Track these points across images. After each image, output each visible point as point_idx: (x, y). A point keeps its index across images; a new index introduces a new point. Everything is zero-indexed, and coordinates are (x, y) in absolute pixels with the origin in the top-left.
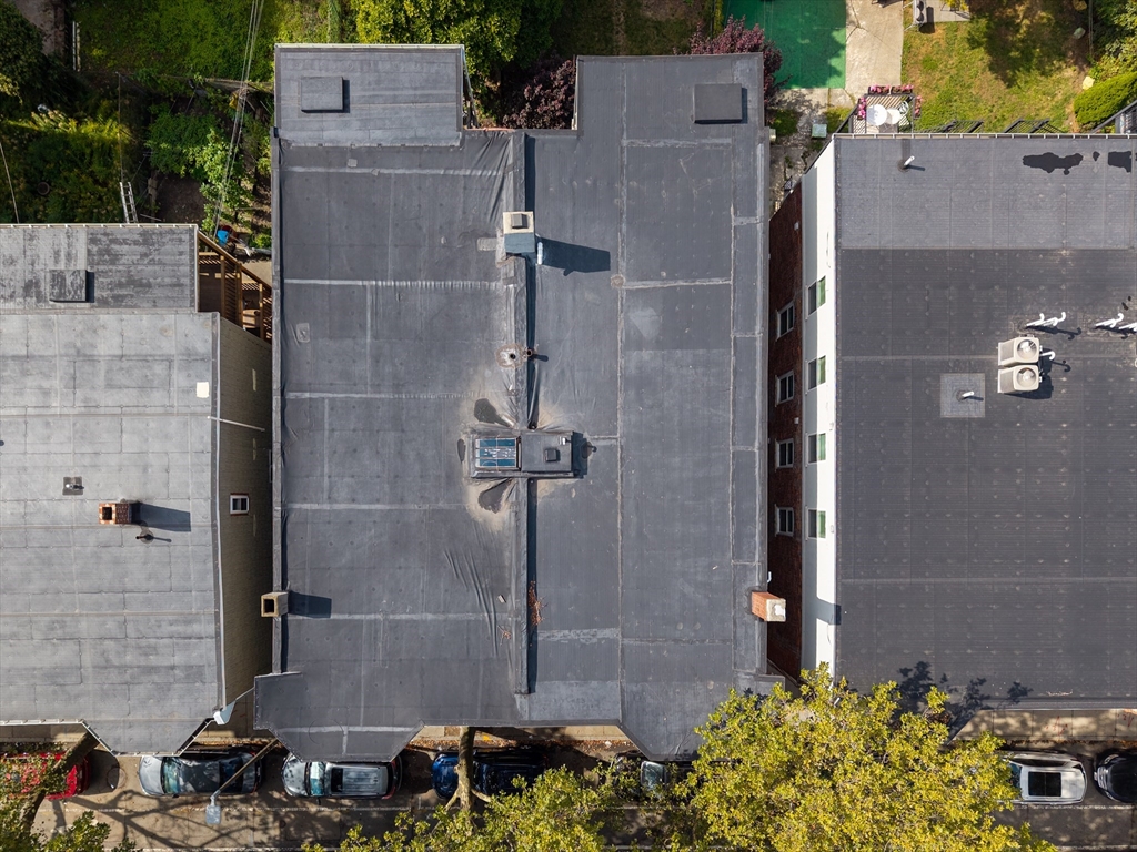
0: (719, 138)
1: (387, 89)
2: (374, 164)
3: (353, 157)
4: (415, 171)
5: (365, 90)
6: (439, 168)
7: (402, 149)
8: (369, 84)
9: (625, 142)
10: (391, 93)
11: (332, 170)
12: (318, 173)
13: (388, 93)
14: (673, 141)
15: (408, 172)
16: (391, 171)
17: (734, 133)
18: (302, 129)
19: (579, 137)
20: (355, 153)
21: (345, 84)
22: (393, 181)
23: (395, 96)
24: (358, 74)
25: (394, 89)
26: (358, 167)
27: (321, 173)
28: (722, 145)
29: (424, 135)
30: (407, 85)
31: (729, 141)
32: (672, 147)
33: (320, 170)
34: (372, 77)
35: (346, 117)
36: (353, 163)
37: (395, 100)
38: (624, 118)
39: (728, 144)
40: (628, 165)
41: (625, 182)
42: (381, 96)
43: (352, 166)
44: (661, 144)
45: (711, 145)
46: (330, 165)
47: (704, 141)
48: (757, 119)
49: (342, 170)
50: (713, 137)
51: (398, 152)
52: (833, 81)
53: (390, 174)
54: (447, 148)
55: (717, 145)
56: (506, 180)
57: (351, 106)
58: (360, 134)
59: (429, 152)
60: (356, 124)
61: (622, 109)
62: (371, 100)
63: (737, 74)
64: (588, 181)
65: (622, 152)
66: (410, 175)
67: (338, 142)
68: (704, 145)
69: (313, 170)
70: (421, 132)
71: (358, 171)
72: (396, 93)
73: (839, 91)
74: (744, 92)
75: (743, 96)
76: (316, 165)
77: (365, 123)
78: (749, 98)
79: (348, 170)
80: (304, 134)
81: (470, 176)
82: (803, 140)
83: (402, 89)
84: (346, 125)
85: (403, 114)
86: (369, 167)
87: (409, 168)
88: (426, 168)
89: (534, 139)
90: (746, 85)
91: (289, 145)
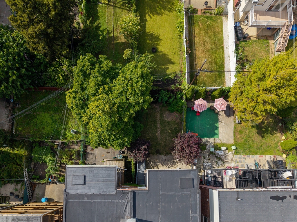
0: (186, 192)
1: (96, 178)
2: (92, 199)
3: (86, 197)
4: (103, 201)
5: (90, 178)
6: (110, 200)
7: (100, 195)
8: (91, 177)
9: (161, 193)
10: (97, 179)
11: (80, 201)
12: (76, 201)
13: (96, 179)
14: (174, 193)
15: (101, 201)
16: (96, 201)
17: (191, 191)
18: (72, 189)
19: (148, 191)
20: (87, 196)
21: (85, 177)
22: (97, 203)
23: (98, 180)
24: (88, 174)
25: (98, 178)
26: (87, 199)
27: (77, 201)
28: (187, 194)
29: (106, 191)
30: (101, 177)
31: (189, 193)
32: (174, 194)
33: (77, 200)
34: (92, 175)
35: (85, 186)
36: (86, 198)
37: (98, 181)
38: (161, 187)
39: (189, 194)
40: (161, 199)
41: (161, 203)
42: (94, 180)
43: (86, 199)
44: (171, 194)
45: (184, 194)
46: (80, 199)
47: (182, 193)
48: (197, 187)
49: (83, 201)
50: (185, 192)
51: (98, 196)
52: (215, 136)
53: (96, 202)
54: (112, 194)
55: (186, 194)
56: (128, 203)
57: (86, 183)
58: (88, 191)
59: (107, 195)
60: (87, 188)
61: (160, 184)
62: (92, 181)
63: (191, 175)
64: (151, 203)
65: (160, 196)
66: (102, 202)
67: (82, 193)
68: (182, 194)
69: (75, 200)
70: (105, 190)
71: (87, 201)
72: (98, 179)
73: (217, 139)
74: (193, 179)
75: (193, 181)
76: (76, 199)
77: (90, 187)
78: (195, 181)
79: (84, 201)
80: (73, 191)
81: (118, 202)
82: (208, 152)
83: (100, 178)
84: (84, 188)
85: (100, 185)
86: (90, 200)
87: (101, 200)
88: (106, 200)
89: (136, 192)
90: (194, 178)
91: (69, 194)
